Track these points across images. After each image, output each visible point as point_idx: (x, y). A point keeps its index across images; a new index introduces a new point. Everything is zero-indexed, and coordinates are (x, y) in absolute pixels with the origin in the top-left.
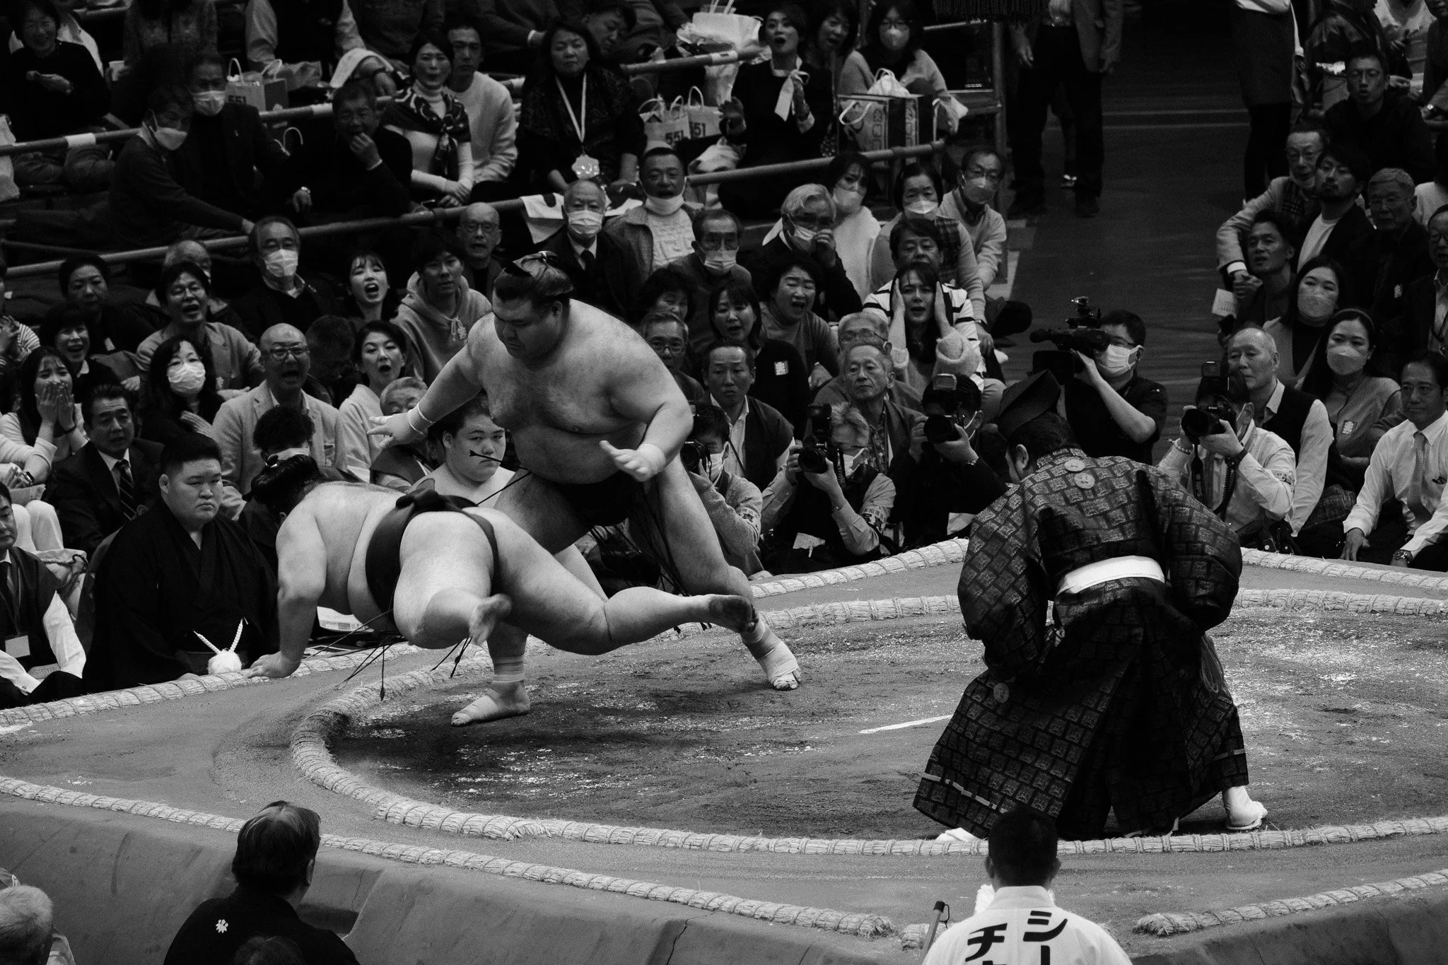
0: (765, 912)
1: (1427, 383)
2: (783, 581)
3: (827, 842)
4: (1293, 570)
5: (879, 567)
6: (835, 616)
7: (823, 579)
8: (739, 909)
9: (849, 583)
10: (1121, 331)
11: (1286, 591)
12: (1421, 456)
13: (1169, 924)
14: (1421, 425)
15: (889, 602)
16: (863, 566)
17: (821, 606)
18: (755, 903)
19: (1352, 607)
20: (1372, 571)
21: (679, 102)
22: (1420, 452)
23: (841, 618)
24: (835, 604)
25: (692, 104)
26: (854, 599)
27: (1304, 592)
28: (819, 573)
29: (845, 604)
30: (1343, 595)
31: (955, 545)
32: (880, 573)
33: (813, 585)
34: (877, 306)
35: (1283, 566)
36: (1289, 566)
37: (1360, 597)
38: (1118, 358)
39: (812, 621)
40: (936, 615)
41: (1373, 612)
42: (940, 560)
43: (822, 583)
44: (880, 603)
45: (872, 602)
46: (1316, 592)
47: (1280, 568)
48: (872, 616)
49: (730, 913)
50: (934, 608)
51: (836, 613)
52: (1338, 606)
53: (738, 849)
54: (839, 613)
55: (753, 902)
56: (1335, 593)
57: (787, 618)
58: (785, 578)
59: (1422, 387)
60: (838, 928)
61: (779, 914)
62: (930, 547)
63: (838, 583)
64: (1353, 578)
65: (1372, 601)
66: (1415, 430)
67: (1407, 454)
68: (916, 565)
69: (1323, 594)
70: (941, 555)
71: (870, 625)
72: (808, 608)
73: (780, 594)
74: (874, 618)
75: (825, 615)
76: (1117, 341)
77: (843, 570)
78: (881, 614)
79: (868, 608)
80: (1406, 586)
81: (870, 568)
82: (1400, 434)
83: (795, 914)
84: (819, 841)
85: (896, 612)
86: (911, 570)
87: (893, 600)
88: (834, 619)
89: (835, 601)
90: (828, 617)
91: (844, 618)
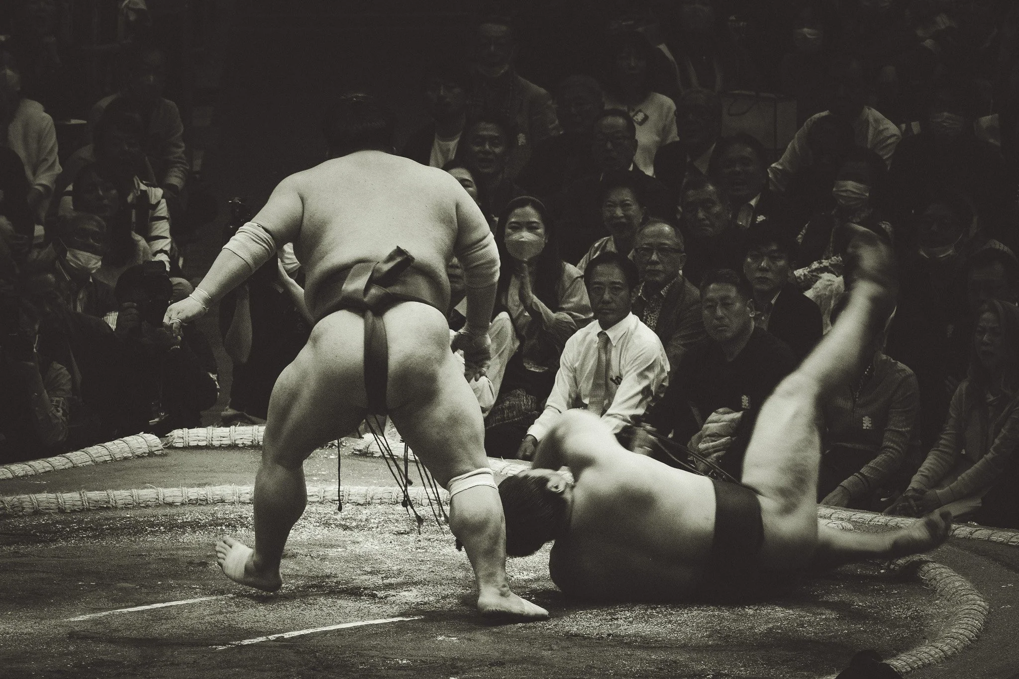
1: (619, 283)
5: (66, 461)
6: (23, 508)
7: (12, 472)
9: (36, 476)
12: (604, 357)
14: (606, 325)
15: (75, 495)
16: (50, 459)
17: (9, 498)
22: (602, 351)
23: (29, 510)
24: (23, 496)
26: (40, 492)
29: (33, 496)
31: (141, 440)
32: (67, 466)
40: (122, 509)
42: (125, 455)
43: (10, 476)
44: (67, 496)
45: (59, 494)
48: (59, 508)
50: (120, 502)
51: (24, 505)
54: (27, 505)
59: (614, 287)
62: (116, 442)
63: (26, 476)
66: (600, 330)
67: (590, 352)
68: (102, 459)
70: (127, 449)
71: (58, 517)
74: (61, 511)
75: (13, 506)
78: (68, 507)
79: (55, 501)
81: (58, 461)
82: (587, 334)
85: (83, 505)
86: (97, 464)
87: (81, 495)
88: (22, 511)
89: (23, 493)
90: (16, 509)
91: (32, 510)
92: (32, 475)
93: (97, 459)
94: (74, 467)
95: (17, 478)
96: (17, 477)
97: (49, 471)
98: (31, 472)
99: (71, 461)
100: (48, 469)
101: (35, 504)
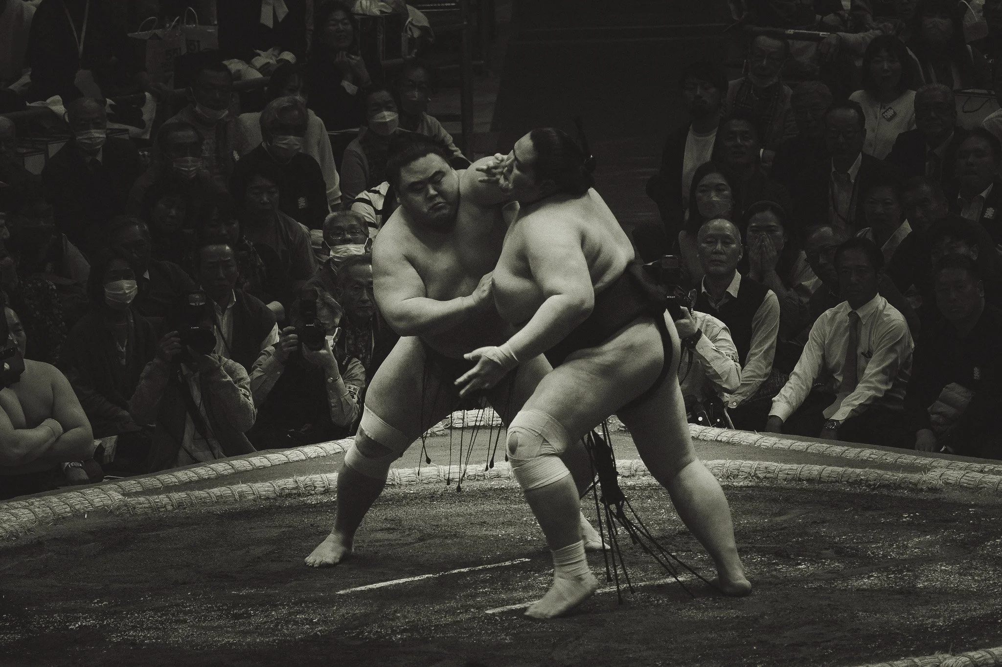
2: (268, 456)
4: (728, 443)
6: (315, 487)
7: (305, 454)
9: (327, 457)
11: (723, 461)
17: (303, 478)
19: (781, 475)
20: (799, 443)
21: (178, 21)
22: (853, 330)
23: (320, 488)
24: (314, 476)
25: (188, 23)
26: (332, 472)
27: (738, 462)
28: (300, 448)
29: (324, 476)
30: (774, 465)
33: (296, 459)
34: (369, 202)
35: (719, 439)
36: (724, 439)
37: (788, 466)
39: (294, 491)
41: (800, 480)
43: (303, 457)
46: (749, 463)
47: (716, 440)
51: (316, 484)
52: (768, 475)
54: (318, 484)
56: (767, 464)
57: (272, 489)
58: (270, 453)
63: (318, 457)
64: (783, 450)
65: (799, 470)
66: (850, 310)
67: (842, 329)
69: (755, 464)
72: (291, 480)
73: (265, 467)
75: (306, 486)
77: (322, 445)
80: (829, 456)
82: (836, 313)
88: (314, 490)
89: (315, 473)
90: (309, 488)
91: (323, 489)
95: (309, 459)
98: (322, 453)
100: (338, 451)
101: (327, 483)
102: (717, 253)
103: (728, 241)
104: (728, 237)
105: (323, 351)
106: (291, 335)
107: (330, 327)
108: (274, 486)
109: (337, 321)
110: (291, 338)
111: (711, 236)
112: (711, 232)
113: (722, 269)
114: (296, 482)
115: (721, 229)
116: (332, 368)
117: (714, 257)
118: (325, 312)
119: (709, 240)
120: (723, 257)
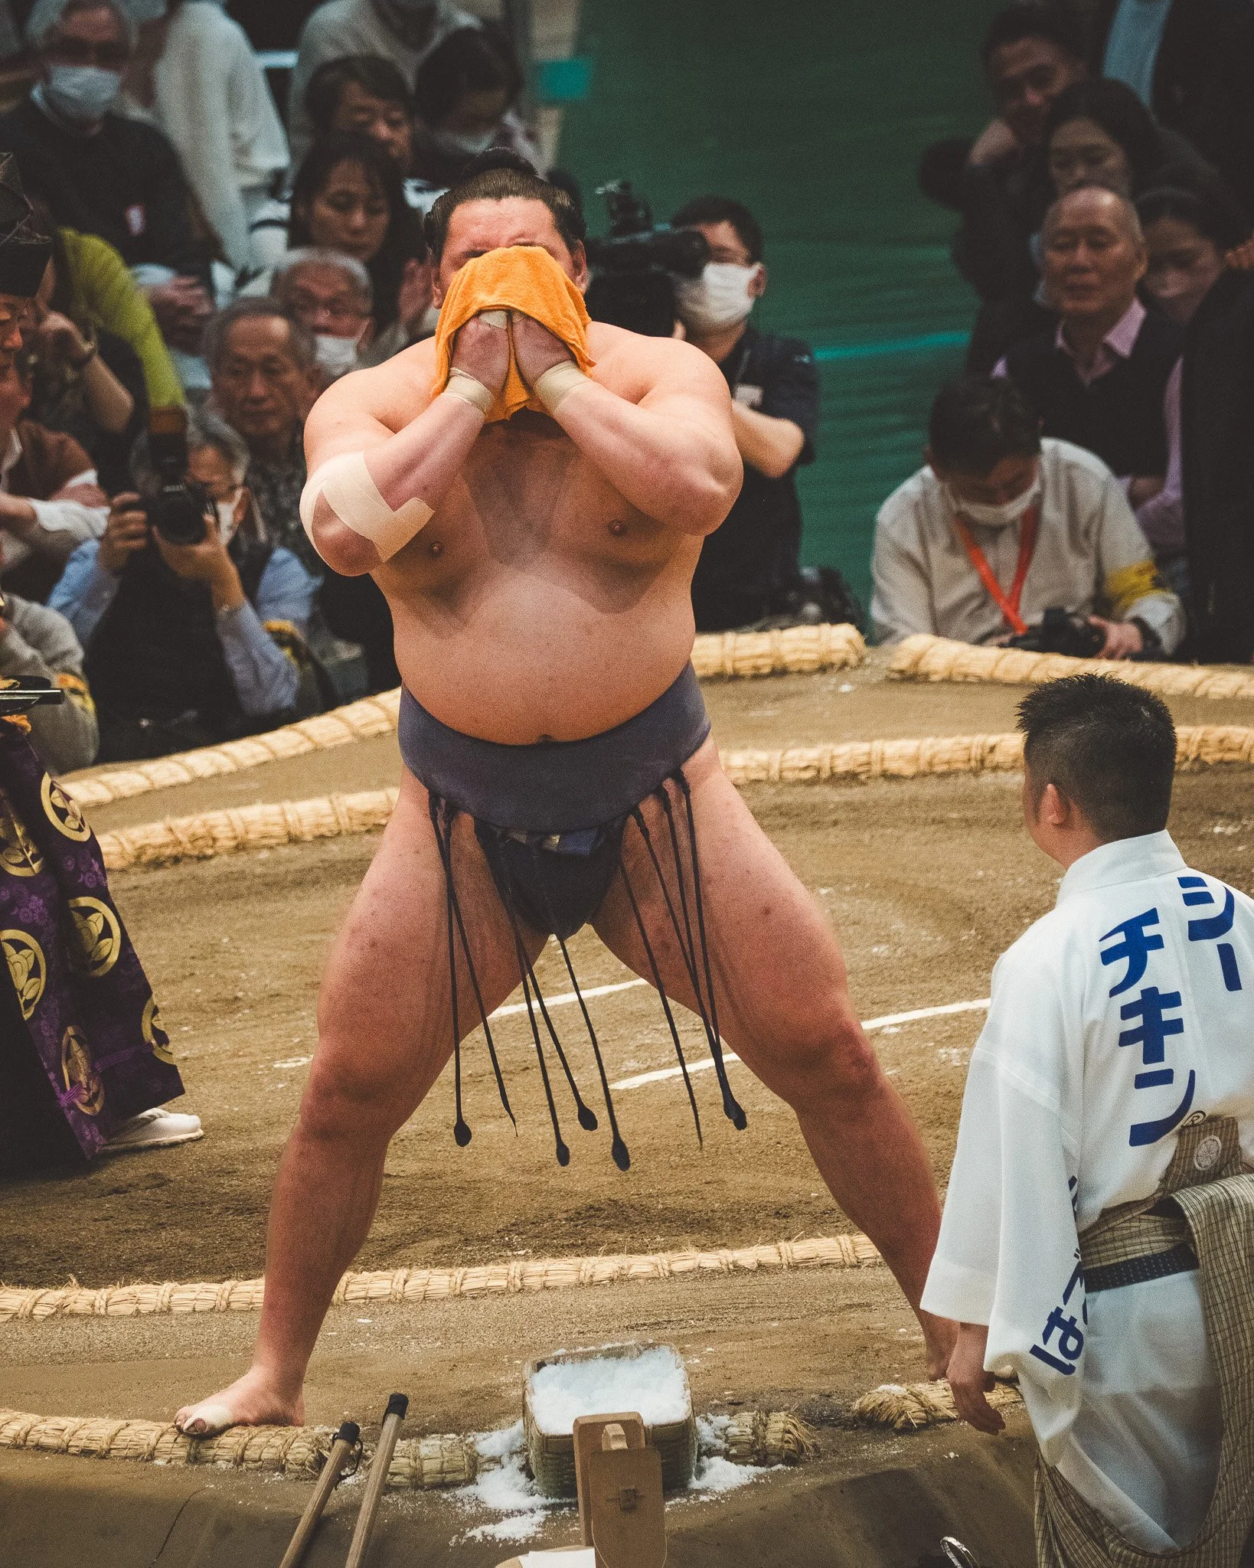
0: (91, 1440)
2: (105, 777)
3: (215, 1287)
5: (298, 738)
6: (214, 840)
7: (189, 769)
8: (33, 1437)
9: (240, 774)
10: (723, 234)
13: (916, 1406)
15: (321, 805)
16: (267, 737)
17: (185, 823)
18: (69, 1423)
23: (226, 843)
24: (213, 816)
26: (251, 804)
29: (233, 815)
32: (302, 749)
33: (169, 782)
38: (727, 288)
39: (168, 851)
43: (185, 777)
44: (304, 808)
45: (287, 805)
48: (289, 836)
49: (18, 1447)
51: (216, 833)
53: (31, 1315)
54: (223, 833)
55: (64, 1422)
58: (107, 771)
60: (242, 1459)
61: (119, 1442)
63: (218, 775)
71: (287, 854)
72: (159, 828)
73: (99, 804)
74: (293, 840)
75: (194, 839)
76: (720, 256)
77: (229, 747)
78: (307, 831)
79: (279, 819)
81: (283, 741)
83: (152, 1438)
84: (198, 1287)
85: (339, 823)
86: (363, 739)
87: (331, 802)
88: (212, 847)
89: (215, 808)
90: (201, 843)
91: (233, 843)
92: (230, 774)
93: (364, 731)
94: (316, 750)
95: (199, 780)
96: (200, 778)
97: (265, 763)
98: (228, 766)
99: (309, 738)
100: (262, 758)
101: (240, 831)
102: (1081, 270)
103: (1102, 239)
104: (1100, 230)
105: (203, 549)
106: (130, 515)
107: (224, 489)
108: (121, 843)
109: (239, 475)
110: (130, 522)
111: (1066, 232)
112: (1065, 222)
113: (1092, 305)
114: (171, 830)
115: (1091, 211)
116: (223, 583)
117: (1073, 279)
118: (209, 454)
119: (1061, 240)
120: (1092, 278)
